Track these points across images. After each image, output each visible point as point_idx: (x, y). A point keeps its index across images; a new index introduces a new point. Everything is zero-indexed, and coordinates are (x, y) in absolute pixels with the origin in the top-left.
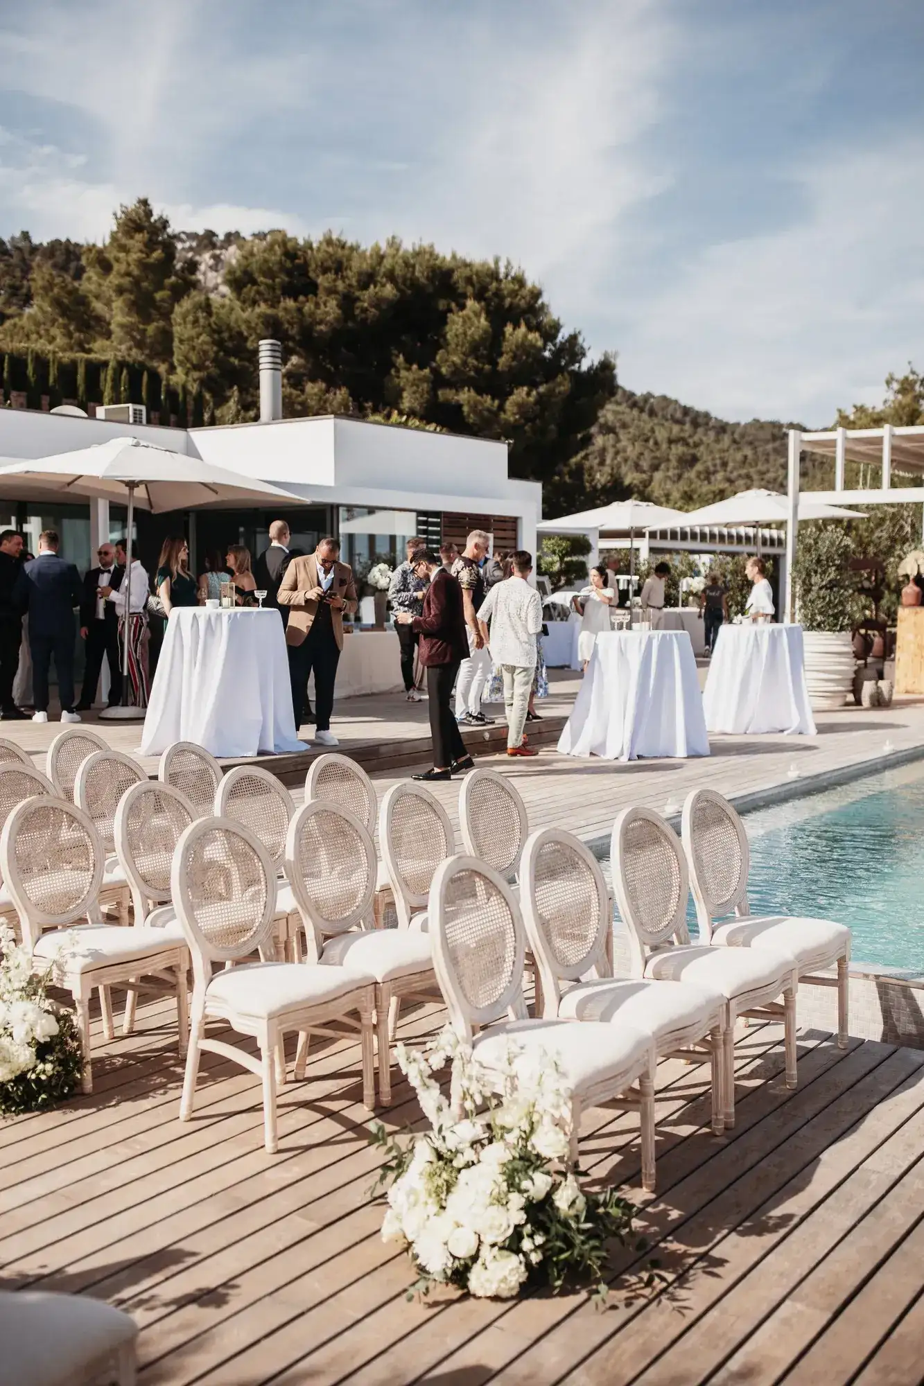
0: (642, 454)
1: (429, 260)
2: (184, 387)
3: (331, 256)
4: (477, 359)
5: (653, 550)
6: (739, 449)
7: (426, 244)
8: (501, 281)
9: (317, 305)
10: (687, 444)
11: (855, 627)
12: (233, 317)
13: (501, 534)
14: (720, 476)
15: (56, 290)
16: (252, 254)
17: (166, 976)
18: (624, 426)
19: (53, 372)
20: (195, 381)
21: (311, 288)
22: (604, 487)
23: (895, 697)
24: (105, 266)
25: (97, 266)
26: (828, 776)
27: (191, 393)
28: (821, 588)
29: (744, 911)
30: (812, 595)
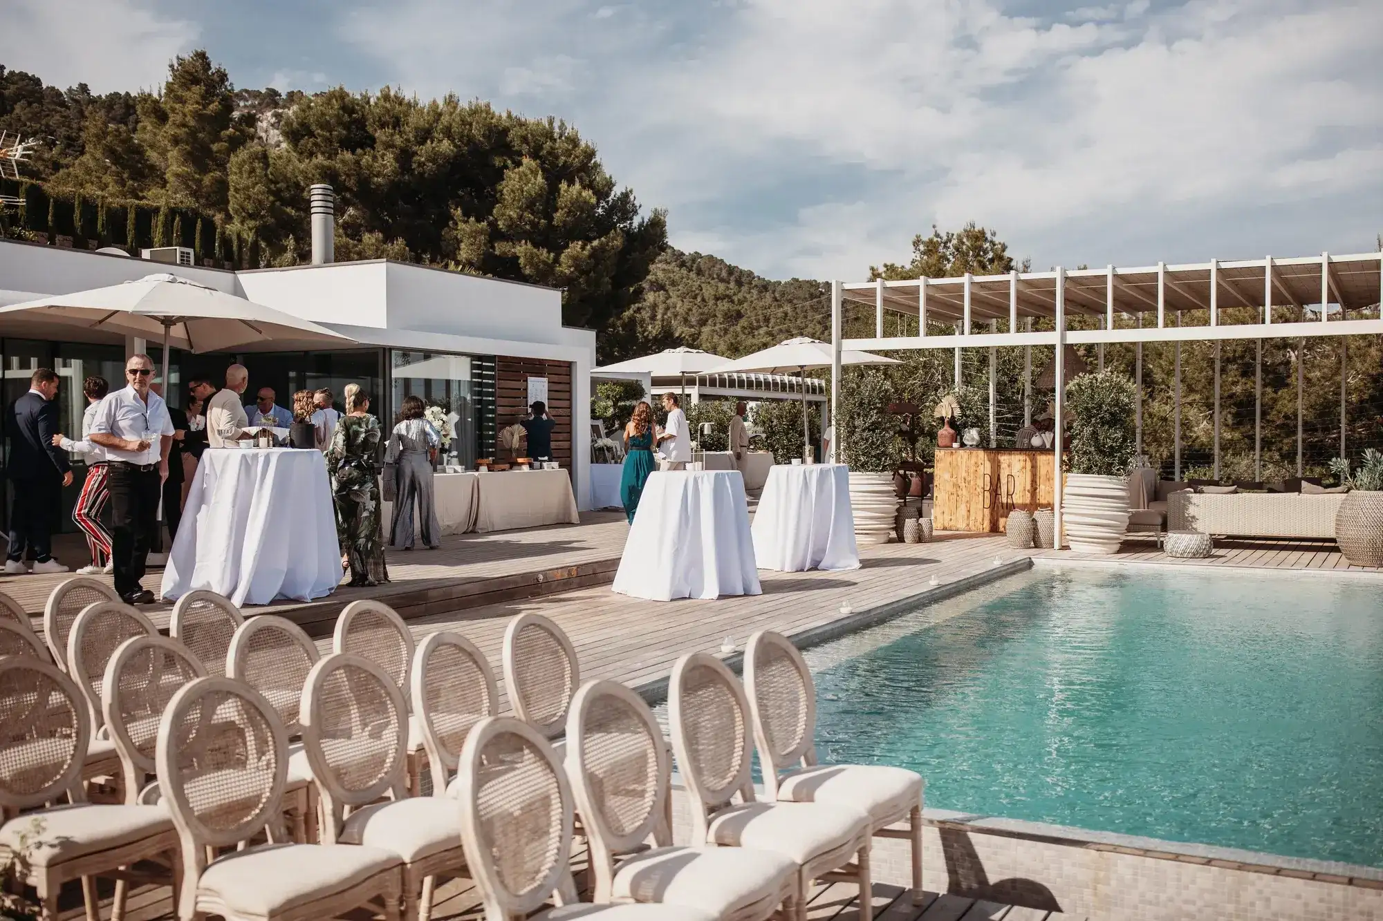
0: (690, 310)
1: (486, 119)
2: (239, 236)
3: (388, 111)
4: (532, 214)
5: (703, 397)
6: (780, 306)
7: (482, 102)
8: (555, 140)
9: (375, 158)
10: (732, 302)
11: (895, 468)
12: (290, 168)
13: (556, 378)
14: (762, 331)
15: (109, 138)
16: (309, 107)
17: (162, 861)
18: (673, 283)
19: (101, 218)
20: (250, 229)
21: (368, 142)
22: (655, 338)
23: (935, 533)
24: (161, 116)
25: (152, 115)
26: (879, 611)
27: (246, 241)
28: (864, 430)
29: (811, 761)
30: (856, 437)
